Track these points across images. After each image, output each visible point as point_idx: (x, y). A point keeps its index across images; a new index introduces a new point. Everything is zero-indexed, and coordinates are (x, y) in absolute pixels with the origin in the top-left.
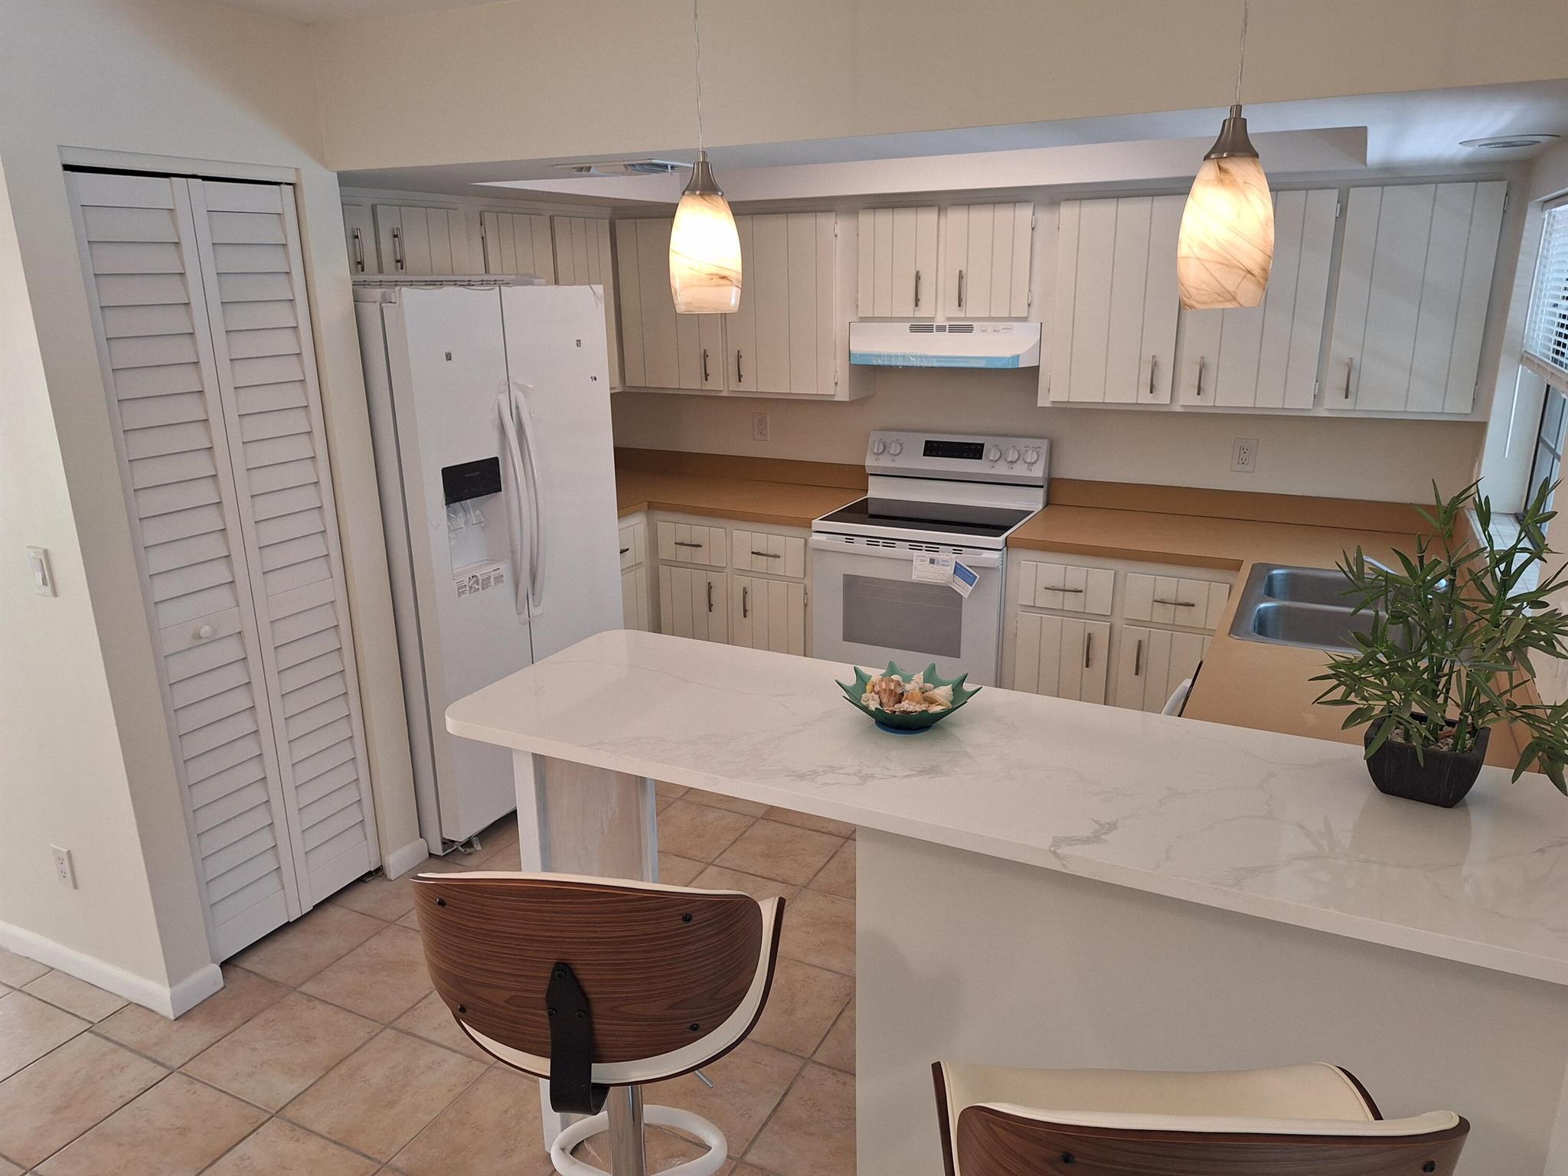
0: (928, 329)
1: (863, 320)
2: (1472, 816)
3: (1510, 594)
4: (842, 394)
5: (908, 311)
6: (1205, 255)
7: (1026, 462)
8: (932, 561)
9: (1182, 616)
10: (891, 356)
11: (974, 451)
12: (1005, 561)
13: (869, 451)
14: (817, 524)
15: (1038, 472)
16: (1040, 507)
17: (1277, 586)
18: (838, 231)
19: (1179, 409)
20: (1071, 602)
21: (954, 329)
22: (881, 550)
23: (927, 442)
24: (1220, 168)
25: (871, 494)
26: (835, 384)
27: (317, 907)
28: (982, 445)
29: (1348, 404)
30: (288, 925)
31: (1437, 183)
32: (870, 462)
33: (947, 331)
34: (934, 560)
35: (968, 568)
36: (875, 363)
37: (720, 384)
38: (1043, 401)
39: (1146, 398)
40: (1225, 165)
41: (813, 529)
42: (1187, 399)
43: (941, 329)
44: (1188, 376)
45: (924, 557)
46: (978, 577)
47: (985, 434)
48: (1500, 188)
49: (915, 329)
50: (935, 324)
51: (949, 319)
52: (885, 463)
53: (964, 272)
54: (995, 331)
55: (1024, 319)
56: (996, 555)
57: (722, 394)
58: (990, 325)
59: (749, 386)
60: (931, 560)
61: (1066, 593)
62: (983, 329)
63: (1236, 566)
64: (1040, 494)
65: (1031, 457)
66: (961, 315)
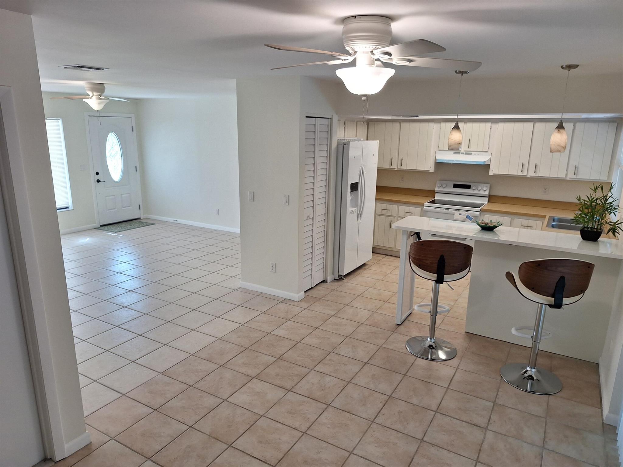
0: (459, 153)
1: (440, 150)
2: (600, 245)
3: (607, 203)
4: (432, 170)
6: (556, 144)
7: (483, 190)
8: (460, 214)
11: (468, 187)
12: (480, 214)
13: (436, 186)
14: (426, 204)
15: (487, 193)
16: (487, 203)
17: (555, 220)
18: (435, 127)
19: (529, 177)
21: (466, 154)
22: (444, 211)
23: (454, 184)
24: (558, 130)
25: (436, 198)
26: (430, 167)
27: (316, 285)
28: (471, 185)
29: (574, 177)
30: (311, 288)
31: (599, 122)
32: (437, 189)
33: (464, 154)
35: (470, 216)
36: (444, 162)
37: (395, 166)
38: (491, 173)
39: (520, 173)
40: (559, 130)
41: (425, 205)
42: (531, 174)
44: (532, 168)
45: (458, 213)
46: (473, 218)
47: (471, 182)
48: (616, 124)
50: (462, 152)
51: (465, 151)
52: (441, 189)
53: (470, 139)
55: (486, 152)
56: (478, 213)
57: (396, 169)
58: (477, 153)
59: (404, 167)
62: (475, 154)
63: (544, 217)
64: (487, 199)
65: (485, 189)
66: (469, 150)
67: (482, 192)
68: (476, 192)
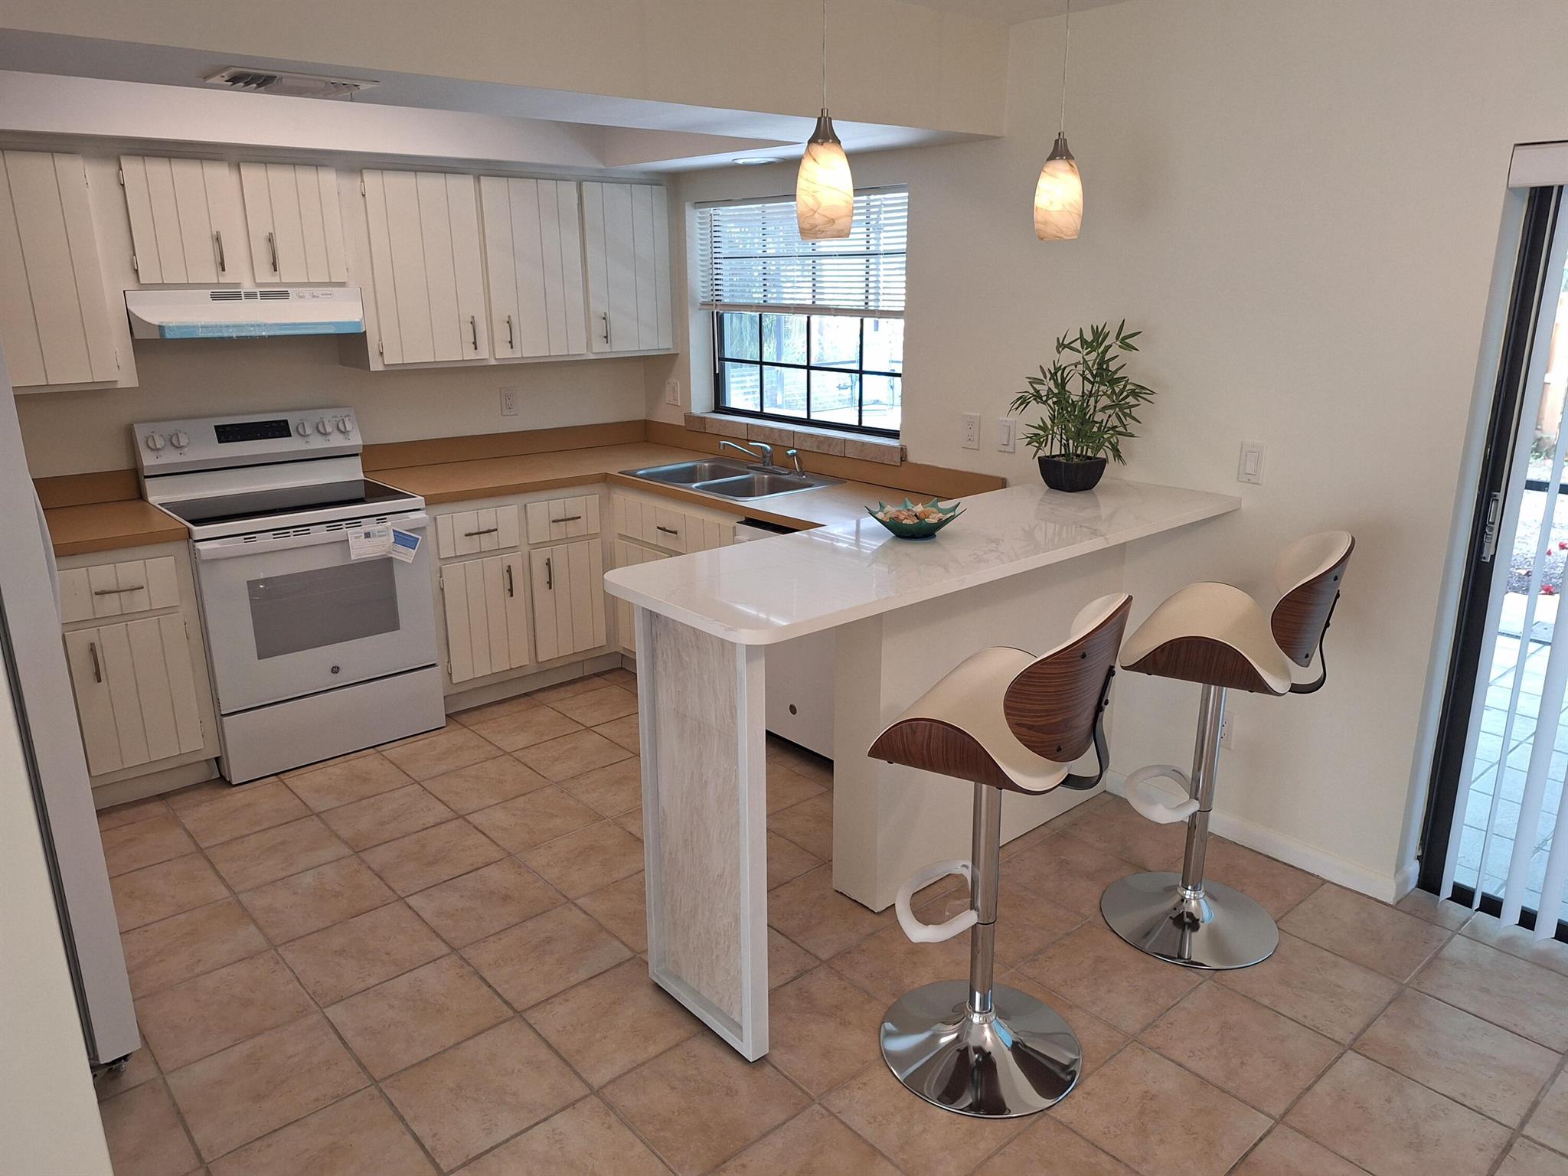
0: (235, 296)
1: (146, 286)
4: (128, 379)
5: (210, 275)
8: (368, 536)
9: (572, 528)
10: (221, 327)
11: (280, 429)
14: (197, 531)
20: (486, 542)
21: (265, 296)
23: (216, 427)
26: (118, 368)
28: (284, 421)
29: (606, 348)
31: (630, 184)
33: (259, 297)
34: (369, 533)
35: (405, 532)
36: (201, 335)
38: (378, 365)
39: (470, 355)
41: (197, 538)
42: (504, 353)
43: (250, 296)
44: (501, 333)
45: (359, 533)
46: (420, 538)
49: (216, 297)
50: (243, 291)
51: (261, 285)
53: (275, 234)
54: (314, 296)
55: (343, 284)
56: (421, 514)
58: (306, 291)
60: (365, 534)
61: (481, 535)
62: (301, 294)
63: (601, 478)
65: (345, 425)
66: (276, 280)
67: (337, 442)
68: (317, 443)
